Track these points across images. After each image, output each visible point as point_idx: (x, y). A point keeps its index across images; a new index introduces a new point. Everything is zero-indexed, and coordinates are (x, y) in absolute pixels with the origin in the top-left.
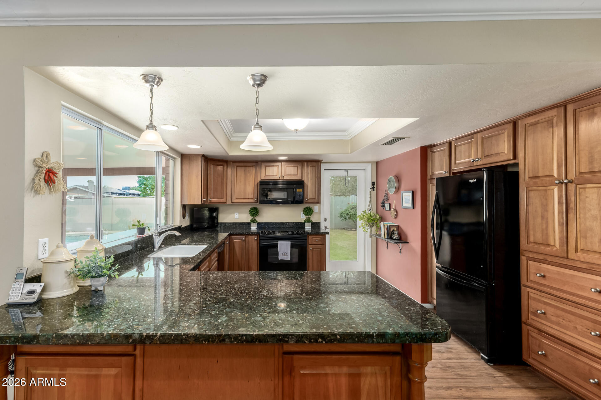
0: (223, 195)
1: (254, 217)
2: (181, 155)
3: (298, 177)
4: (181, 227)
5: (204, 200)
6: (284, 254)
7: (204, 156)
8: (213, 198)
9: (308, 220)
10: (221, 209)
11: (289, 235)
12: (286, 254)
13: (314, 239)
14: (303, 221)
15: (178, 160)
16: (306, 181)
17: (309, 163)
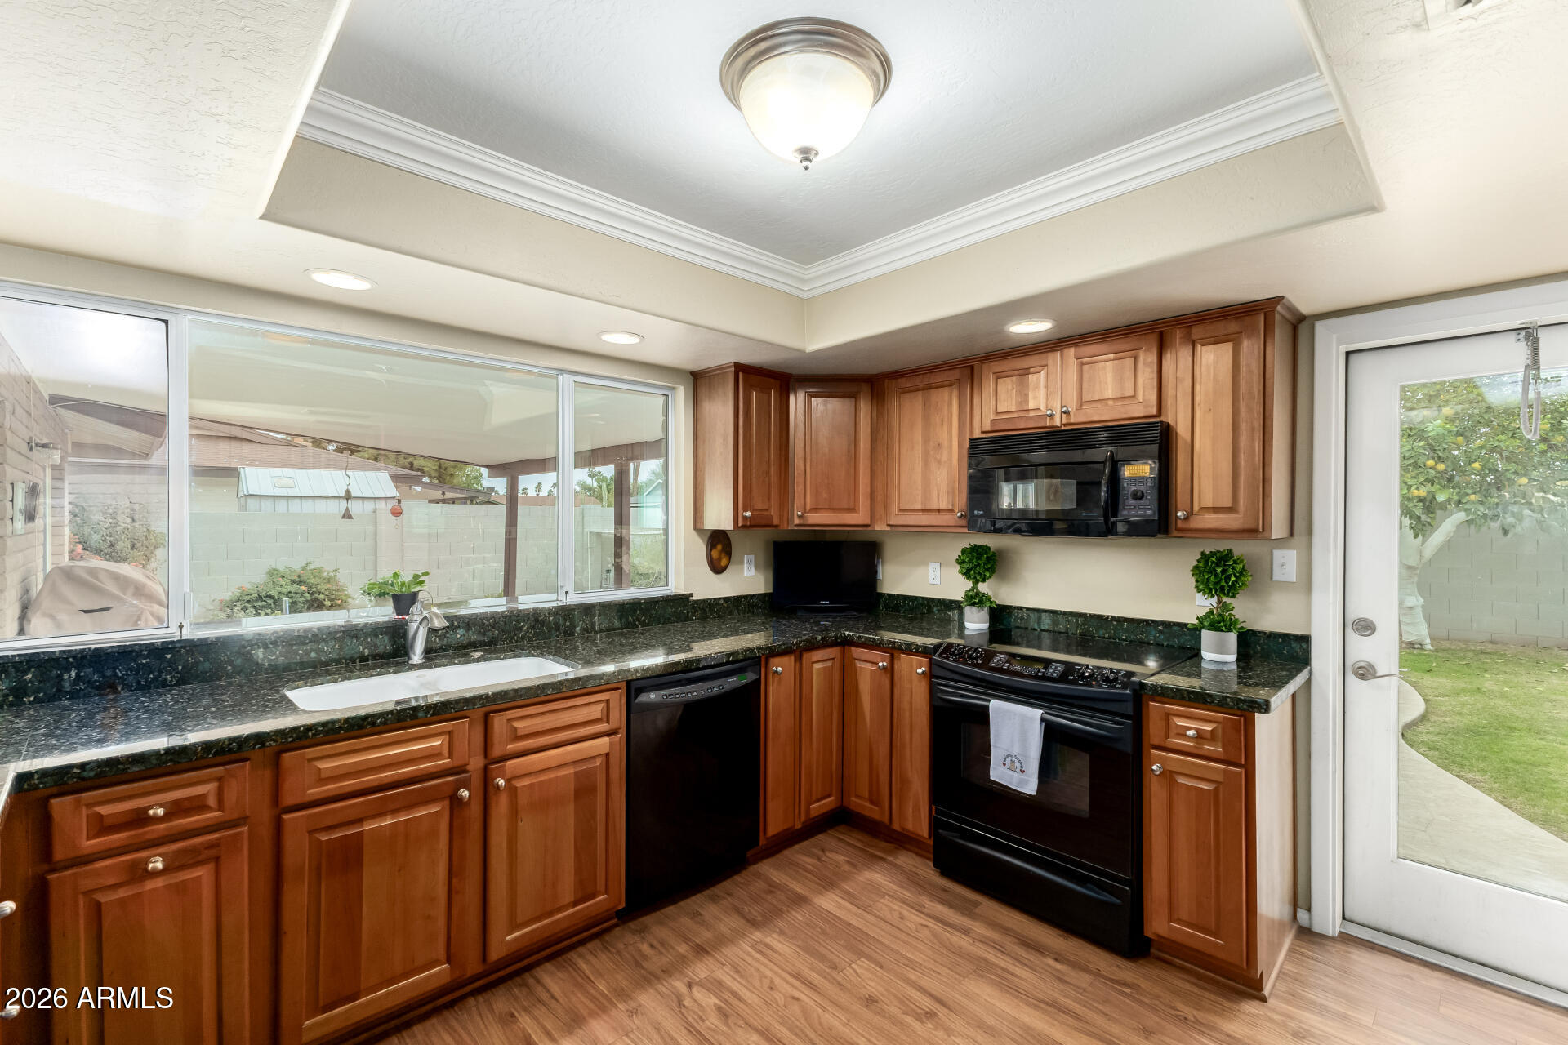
0: (856, 500)
1: (976, 583)
2: (691, 377)
3: (1141, 407)
4: (691, 598)
5: (745, 518)
6: (1011, 762)
7: (739, 368)
8: (815, 510)
9: (1219, 622)
10: (890, 548)
11: (1044, 678)
12: (1017, 764)
13: (1180, 722)
14: (1191, 619)
15: (681, 397)
16: (1182, 429)
17: (1197, 332)
